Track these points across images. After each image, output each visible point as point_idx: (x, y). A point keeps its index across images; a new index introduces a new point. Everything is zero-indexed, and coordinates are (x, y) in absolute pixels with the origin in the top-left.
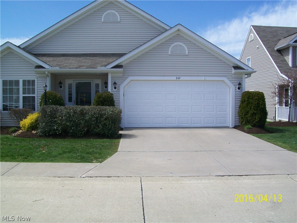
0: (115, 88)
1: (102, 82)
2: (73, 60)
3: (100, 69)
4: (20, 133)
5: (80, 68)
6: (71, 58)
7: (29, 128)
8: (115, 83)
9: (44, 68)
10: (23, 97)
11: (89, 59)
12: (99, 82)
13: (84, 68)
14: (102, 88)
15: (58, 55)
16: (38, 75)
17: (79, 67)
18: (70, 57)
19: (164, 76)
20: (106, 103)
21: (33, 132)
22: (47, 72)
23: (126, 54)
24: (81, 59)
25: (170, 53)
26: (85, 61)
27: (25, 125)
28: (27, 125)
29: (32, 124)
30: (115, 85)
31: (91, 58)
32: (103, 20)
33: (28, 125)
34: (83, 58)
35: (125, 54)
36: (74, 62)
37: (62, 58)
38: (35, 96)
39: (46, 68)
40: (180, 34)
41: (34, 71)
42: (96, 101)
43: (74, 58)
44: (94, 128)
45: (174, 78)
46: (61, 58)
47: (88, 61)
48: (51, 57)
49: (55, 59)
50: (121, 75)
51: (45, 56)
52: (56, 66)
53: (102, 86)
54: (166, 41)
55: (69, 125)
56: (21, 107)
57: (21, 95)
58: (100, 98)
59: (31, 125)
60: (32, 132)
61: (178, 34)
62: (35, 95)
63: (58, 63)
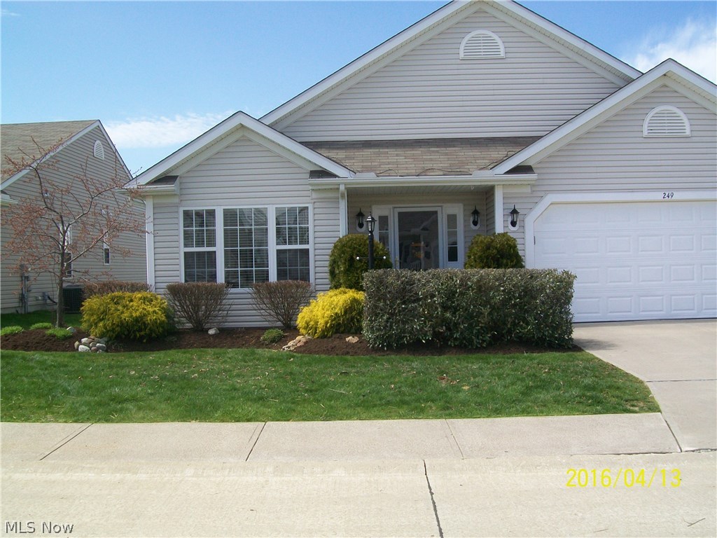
0: (513, 224)
1: (464, 210)
2: (397, 155)
3: (480, 177)
4: (301, 344)
5: (428, 174)
6: (391, 150)
7: (326, 330)
8: (514, 212)
9: (335, 176)
10: (279, 252)
11: (437, 152)
12: (458, 210)
13: (437, 174)
14: (465, 226)
15: (354, 144)
16: (315, 195)
17: (425, 172)
18: (387, 147)
19: (632, 190)
20: (505, 261)
21: (350, 339)
22: (342, 188)
23: (542, 137)
24: (418, 152)
25: (645, 133)
26: (431, 157)
27: (317, 323)
28: (321, 322)
29: (335, 319)
30: (515, 215)
31: (443, 150)
32: (462, 55)
33: (327, 323)
34: (421, 149)
35: (539, 138)
36: (401, 159)
37: (368, 152)
38: (308, 249)
39: (339, 177)
40: (667, 84)
41: (310, 184)
42: (480, 257)
43: (400, 151)
44: (515, 325)
45: (659, 196)
46: (365, 150)
47: (439, 159)
48: (338, 149)
49: (351, 153)
50: (528, 190)
51: (321, 148)
52: (362, 172)
53: (465, 221)
54: (635, 103)
55: (451, 319)
56: (273, 277)
57: (273, 247)
58: (488, 248)
59: (332, 321)
60: (347, 339)
61: (665, 86)
62: (309, 247)
63: (365, 164)
